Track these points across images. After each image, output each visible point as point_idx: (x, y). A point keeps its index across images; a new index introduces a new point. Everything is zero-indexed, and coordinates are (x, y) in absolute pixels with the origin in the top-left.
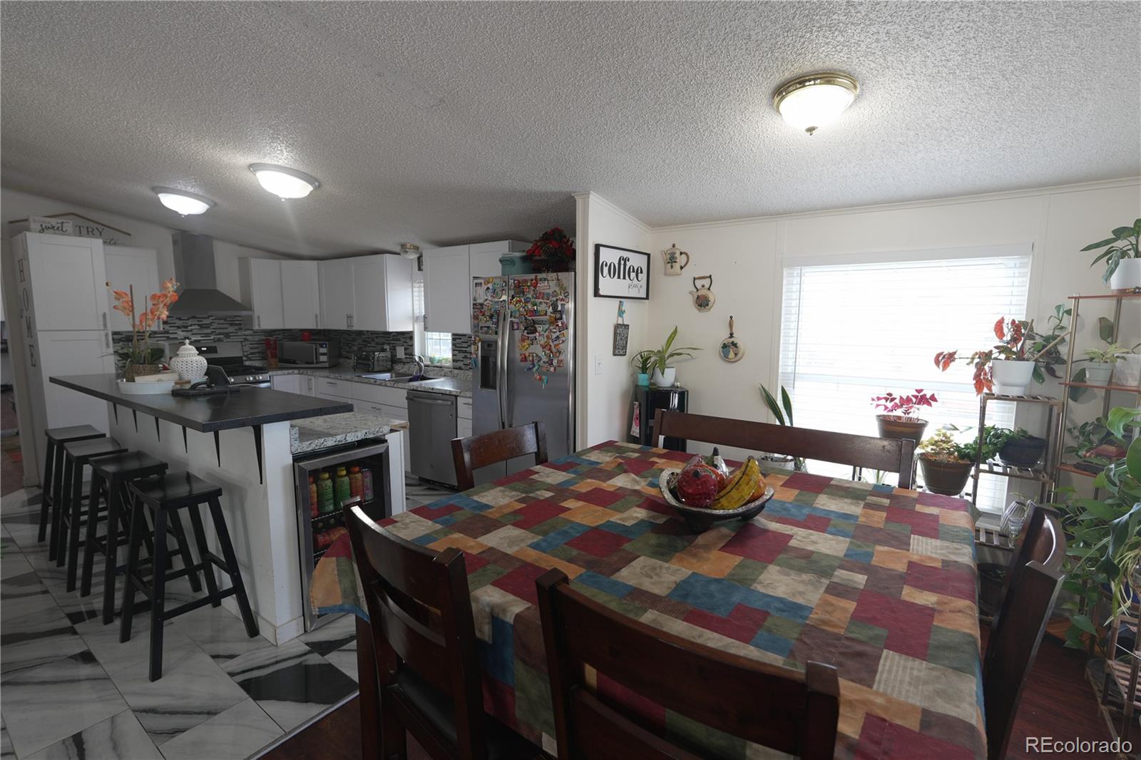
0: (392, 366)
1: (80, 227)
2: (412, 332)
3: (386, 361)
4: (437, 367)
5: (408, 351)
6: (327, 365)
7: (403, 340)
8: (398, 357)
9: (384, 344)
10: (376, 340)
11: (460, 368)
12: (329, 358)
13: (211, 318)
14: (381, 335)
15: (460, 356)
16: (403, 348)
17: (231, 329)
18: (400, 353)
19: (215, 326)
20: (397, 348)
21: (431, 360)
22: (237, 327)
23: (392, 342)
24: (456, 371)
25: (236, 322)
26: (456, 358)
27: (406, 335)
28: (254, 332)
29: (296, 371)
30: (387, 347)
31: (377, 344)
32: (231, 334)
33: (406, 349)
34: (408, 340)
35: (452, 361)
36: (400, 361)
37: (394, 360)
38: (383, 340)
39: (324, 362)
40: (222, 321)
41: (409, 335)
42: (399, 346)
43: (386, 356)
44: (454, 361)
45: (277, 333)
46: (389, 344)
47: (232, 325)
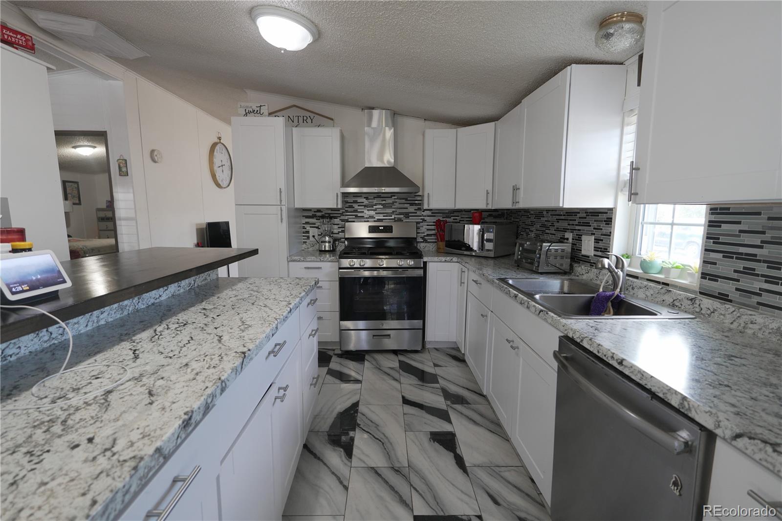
0: (571, 267)
1: (298, 117)
2: (611, 209)
3: (562, 257)
4: (658, 282)
5: (601, 245)
6: (492, 254)
7: (595, 225)
8: (584, 252)
9: (565, 230)
10: (556, 224)
11: (723, 297)
12: (495, 246)
13: (393, 197)
14: (563, 217)
15: (727, 267)
16: (593, 237)
17: (411, 209)
18: (588, 246)
19: (397, 205)
20: (584, 238)
21: (644, 265)
22: (416, 207)
23: (577, 228)
24: (707, 303)
25: (416, 202)
26: (710, 269)
27: (601, 216)
28: (432, 213)
29: (455, 259)
30: (569, 235)
31: (557, 230)
32: (410, 214)
33: (597, 241)
34: (603, 225)
35: (698, 275)
36: (586, 260)
37: (576, 257)
38: (564, 224)
39: (488, 250)
40: (403, 201)
41: (605, 216)
42: (587, 234)
43: (563, 250)
44: (704, 275)
45: (455, 214)
46: (572, 231)
47: (411, 204)
